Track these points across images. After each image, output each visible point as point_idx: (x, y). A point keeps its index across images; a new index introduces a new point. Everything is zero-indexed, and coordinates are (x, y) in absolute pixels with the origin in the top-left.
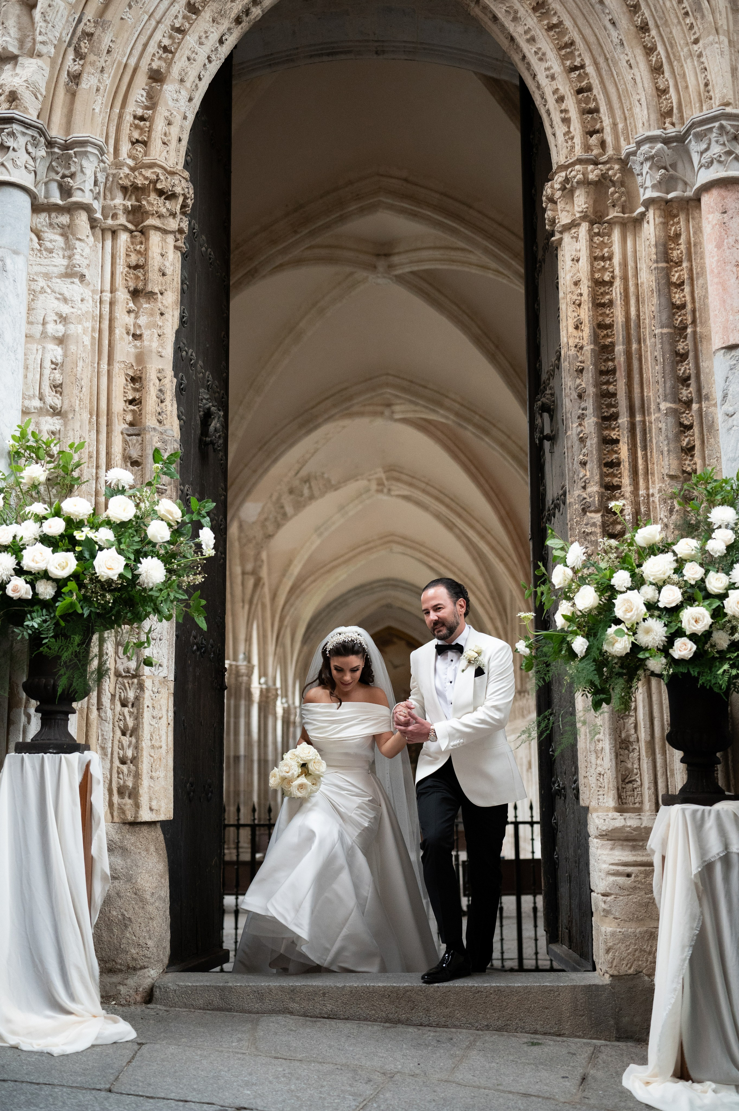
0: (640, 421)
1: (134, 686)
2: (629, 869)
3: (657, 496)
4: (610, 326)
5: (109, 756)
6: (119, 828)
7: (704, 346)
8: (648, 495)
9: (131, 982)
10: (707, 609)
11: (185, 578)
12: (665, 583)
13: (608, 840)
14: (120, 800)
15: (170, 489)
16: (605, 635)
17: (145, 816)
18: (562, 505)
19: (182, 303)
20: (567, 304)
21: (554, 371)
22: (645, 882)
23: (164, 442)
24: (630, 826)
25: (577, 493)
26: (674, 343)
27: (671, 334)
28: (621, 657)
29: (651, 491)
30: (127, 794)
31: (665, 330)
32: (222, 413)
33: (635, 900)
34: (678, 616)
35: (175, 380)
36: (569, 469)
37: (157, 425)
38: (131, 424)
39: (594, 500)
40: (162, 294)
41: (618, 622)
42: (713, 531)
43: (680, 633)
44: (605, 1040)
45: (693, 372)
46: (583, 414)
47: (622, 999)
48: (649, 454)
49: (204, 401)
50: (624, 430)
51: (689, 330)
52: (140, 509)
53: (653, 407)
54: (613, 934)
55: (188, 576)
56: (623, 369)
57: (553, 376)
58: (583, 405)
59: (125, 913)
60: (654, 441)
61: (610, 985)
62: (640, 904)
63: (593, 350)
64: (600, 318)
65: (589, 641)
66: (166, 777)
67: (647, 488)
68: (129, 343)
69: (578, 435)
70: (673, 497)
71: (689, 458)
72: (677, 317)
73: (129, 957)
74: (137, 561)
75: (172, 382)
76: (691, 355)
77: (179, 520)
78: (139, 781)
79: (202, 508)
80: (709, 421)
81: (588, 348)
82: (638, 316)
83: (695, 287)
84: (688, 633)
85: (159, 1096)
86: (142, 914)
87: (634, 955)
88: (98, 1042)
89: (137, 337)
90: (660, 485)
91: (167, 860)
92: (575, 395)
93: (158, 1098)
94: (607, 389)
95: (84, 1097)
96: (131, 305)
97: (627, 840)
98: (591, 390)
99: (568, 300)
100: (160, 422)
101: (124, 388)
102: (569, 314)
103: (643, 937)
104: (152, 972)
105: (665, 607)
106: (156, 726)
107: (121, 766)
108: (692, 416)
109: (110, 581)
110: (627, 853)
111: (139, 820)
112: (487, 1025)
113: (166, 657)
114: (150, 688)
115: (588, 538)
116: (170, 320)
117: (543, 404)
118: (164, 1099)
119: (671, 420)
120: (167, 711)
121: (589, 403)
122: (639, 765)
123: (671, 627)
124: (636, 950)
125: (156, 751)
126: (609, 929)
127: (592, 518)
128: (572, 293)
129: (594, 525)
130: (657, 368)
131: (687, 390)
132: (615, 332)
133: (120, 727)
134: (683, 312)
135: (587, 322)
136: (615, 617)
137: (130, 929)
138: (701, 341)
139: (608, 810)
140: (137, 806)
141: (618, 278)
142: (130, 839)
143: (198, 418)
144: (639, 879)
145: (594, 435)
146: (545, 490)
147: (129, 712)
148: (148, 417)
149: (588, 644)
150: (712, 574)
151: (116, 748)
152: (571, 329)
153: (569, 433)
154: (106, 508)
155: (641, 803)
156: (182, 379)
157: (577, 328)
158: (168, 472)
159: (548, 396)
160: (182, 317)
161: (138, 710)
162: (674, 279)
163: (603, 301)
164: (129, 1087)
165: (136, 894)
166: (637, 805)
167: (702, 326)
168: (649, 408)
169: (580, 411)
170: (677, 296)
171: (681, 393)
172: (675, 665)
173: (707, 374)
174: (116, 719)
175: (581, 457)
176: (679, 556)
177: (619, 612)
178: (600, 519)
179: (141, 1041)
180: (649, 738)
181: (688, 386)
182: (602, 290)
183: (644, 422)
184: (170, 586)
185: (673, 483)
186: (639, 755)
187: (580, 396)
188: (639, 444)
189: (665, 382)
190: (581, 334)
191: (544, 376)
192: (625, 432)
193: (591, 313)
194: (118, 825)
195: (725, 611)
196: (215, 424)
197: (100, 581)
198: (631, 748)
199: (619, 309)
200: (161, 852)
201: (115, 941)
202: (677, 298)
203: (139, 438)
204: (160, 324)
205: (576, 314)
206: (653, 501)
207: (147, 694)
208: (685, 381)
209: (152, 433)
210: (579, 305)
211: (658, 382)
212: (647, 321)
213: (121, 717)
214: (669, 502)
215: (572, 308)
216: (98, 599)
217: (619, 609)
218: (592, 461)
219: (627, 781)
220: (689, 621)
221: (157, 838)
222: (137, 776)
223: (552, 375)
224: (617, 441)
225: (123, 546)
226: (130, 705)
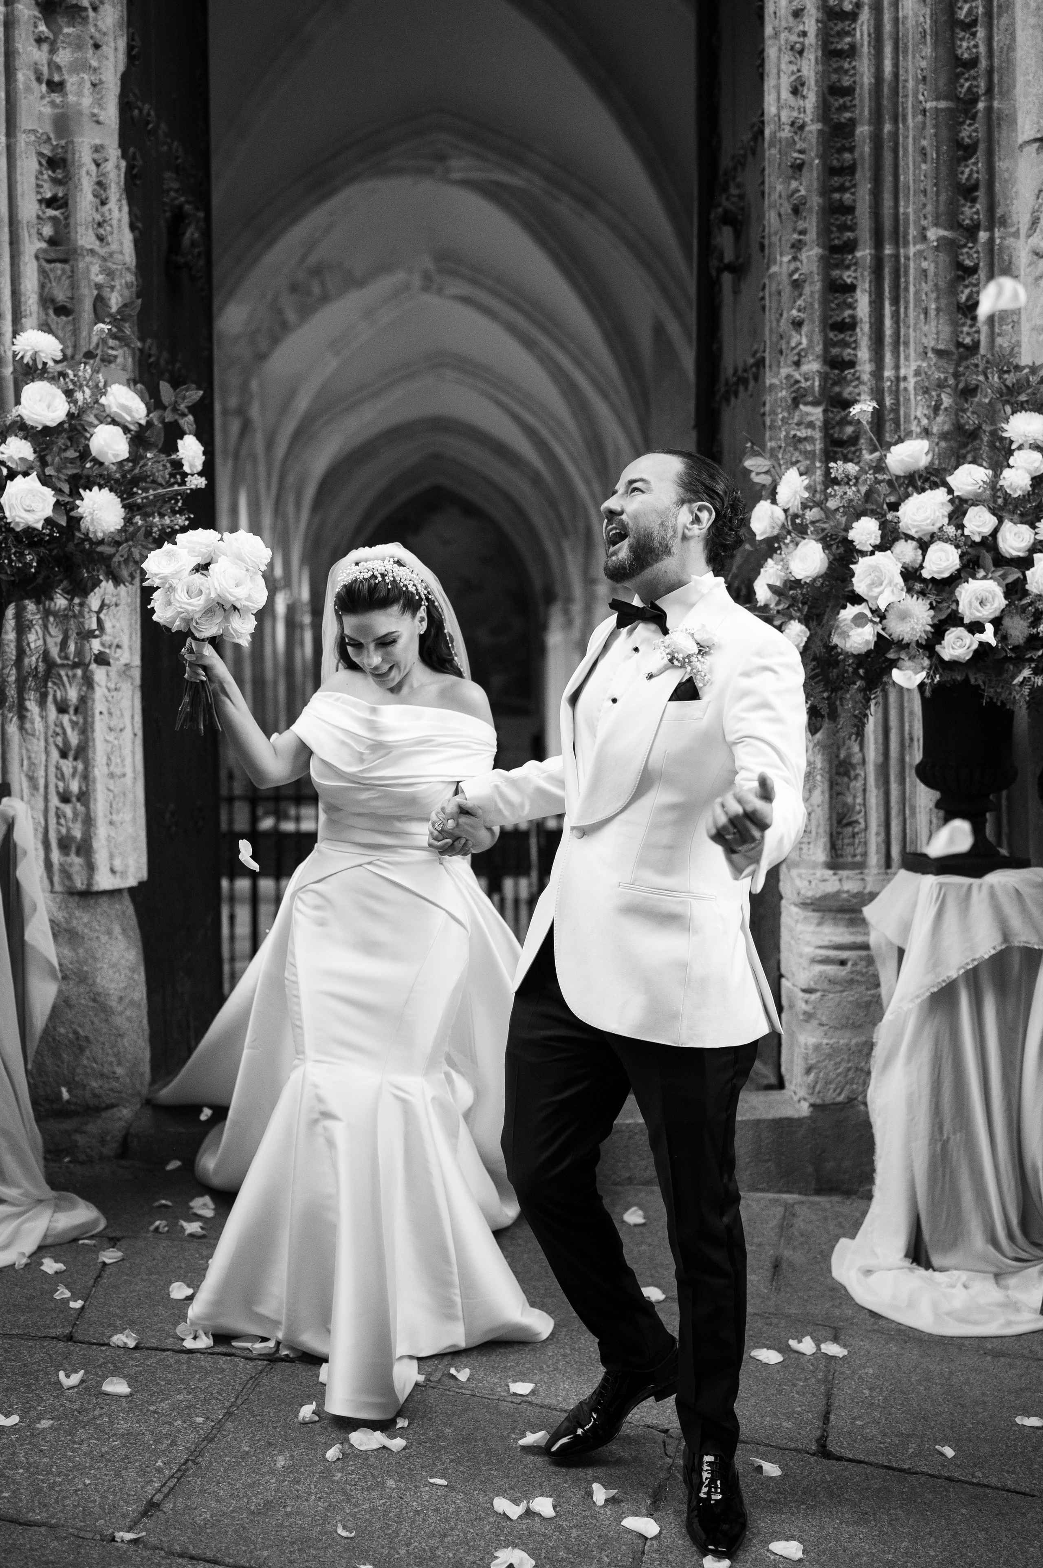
0: (891, 256)
1: (76, 681)
2: (844, 955)
3: (912, 381)
4: (849, 91)
5: (42, 789)
6: (63, 900)
7: (1004, 133)
8: (898, 378)
9: (93, 1128)
10: (999, 584)
11: (157, 519)
12: (933, 537)
13: (814, 910)
14: (62, 859)
15: (123, 357)
16: (836, 620)
17: (104, 881)
18: (752, 384)
19: (130, 24)
20: (780, 50)
21: (745, 156)
22: (867, 973)
23: (110, 274)
24: (848, 892)
25: (784, 371)
26: (955, 126)
27: (948, 109)
28: (859, 655)
29: (903, 372)
30: (73, 849)
31: (942, 104)
32: (201, 215)
33: (851, 999)
34: (952, 593)
35: (123, 164)
36: (771, 331)
37: (96, 245)
38: (52, 242)
39: (813, 384)
40: (95, 9)
41: (857, 599)
42: (1010, 453)
43: (955, 619)
44: (800, 1193)
45: (982, 176)
46: (800, 241)
47: (826, 1137)
48: (902, 310)
49: (172, 194)
50: (864, 270)
51: (981, 105)
52: (75, 402)
53: (912, 232)
54: (817, 1048)
55: (162, 516)
56: (867, 166)
57: (743, 165)
58: (801, 225)
59: (80, 1030)
60: (912, 289)
61: (810, 1118)
62: (858, 1005)
63: (820, 132)
64: (834, 77)
65: (809, 629)
66: (134, 820)
67: (897, 367)
68: (42, 97)
69: (791, 275)
70: (941, 385)
71: (969, 322)
72: (962, 81)
73: (88, 1094)
74: (75, 494)
75: (118, 167)
76: (982, 147)
77: (143, 422)
78: (92, 829)
79: (179, 400)
80: (1004, 260)
81: (813, 128)
82: (896, 75)
83: (995, 30)
84: (967, 621)
85: (147, 1345)
86: (105, 1030)
87: (846, 1076)
88: (49, 1241)
89: (56, 87)
90: (919, 363)
91: (140, 944)
92: (787, 208)
93: (148, 1349)
94: (841, 200)
95: (31, 1357)
96: (42, 28)
97: (842, 910)
98: (815, 201)
99: (782, 42)
100: (101, 239)
101: (37, 178)
102: (783, 66)
103: (860, 1051)
104: (125, 1112)
105: (933, 579)
106: (116, 742)
107: (62, 806)
108: (977, 252)
109: (29, 531)
110: (841, 930)
111: (95, 888)
112: (629, 1178)
113: (127, 632)
114: (103, 683)
115: (801, 446)
116: (111, 56)
117: (726, 212)
118: (156, 1349)
119: (943, 257)
120: (133, 717)
121: (811, 224)
122: (864, 799)
123: (940, 610)
124: (849, 1069)
125: (118, 781)
126: (812, 1041)
127: (808, 414)
128: (789, 29)
129: (811, 425)
130: (924, 167)
131: (971, 207)
132: (857, 102)
133: (57, 746)
134: (973, 72)
135: (812, 82)
136: (853, 591)
137: (87, 1053)
138: (999, 125)
139: (814, 866)
140: (90, 867)
141: (866, 8)
142: (82, 919)
143: (163, 223)
144: (858, 968)
145: (816, 278)
146: (720, 349)
147: (71, 721)
148: (81, 230)
149: (808, 634)
150: (1007, 525)
151: (52, 779)
152: (785, 94)
153: (774, 269)
154: (18, 402)
155: (865, 854)
156: (134, 158)
157: (795, 92)
158: (120, 334)
159: (734, 199)
160: (130, 48)
161: (85, 719)
162: (962, 15)
163: (839, 47)
164: (100, 1329)
165: (94, 1000)
166: (858, 858)
167: (1002, 98)
168: (906, 233)
169: (796, 236)
170: (965, 44)
171: (962, 213)
172: (944, 670)
173: (1006, 181)
174: (50, 732)
175: (794, 312)
176: (956, 494)
177: (860, 585)
178: (821, 416)
179: (114, 1235)
180: (880, 759)
181: (974, 201)
182: (838, 28)
183: (897, 256)
184: (132, 537)
185: (942, 363)
186: (865, 784)
187: (796, 210)
188: (887, 294)
189: (937, 194)
190: (801, 103)
191: (725, 163)
192: (866, 273)
193: (820, 68)
194: (61, 896)
195: (1027, 587)
196: (191, 233)
197: (13, 530)
198: (852, 774)
199: (866, 61)
200: (131, 933)
201: (66, 1072)
202: (964, 50)
203: (67, 267)
204: (94, 64)
205: (795, 68)
206: (906, 389)
207: (99, 693)
208: (968, 192)
209: (88, 259)
210: (801, 52)
211: (925, 192)
212: (911, 84)
213: (58, 730)
214: (934, 393)
215: (786, 57)
216: (11, 561)
217: (861, 581)
218: (812, 321)
219: (845, 822)
220: (970, 603)
221: (124, 913)
222: (88, 822)
223: (740, 163)
224: (852, 288)
225: (49, 471)
226: (72, 711)
